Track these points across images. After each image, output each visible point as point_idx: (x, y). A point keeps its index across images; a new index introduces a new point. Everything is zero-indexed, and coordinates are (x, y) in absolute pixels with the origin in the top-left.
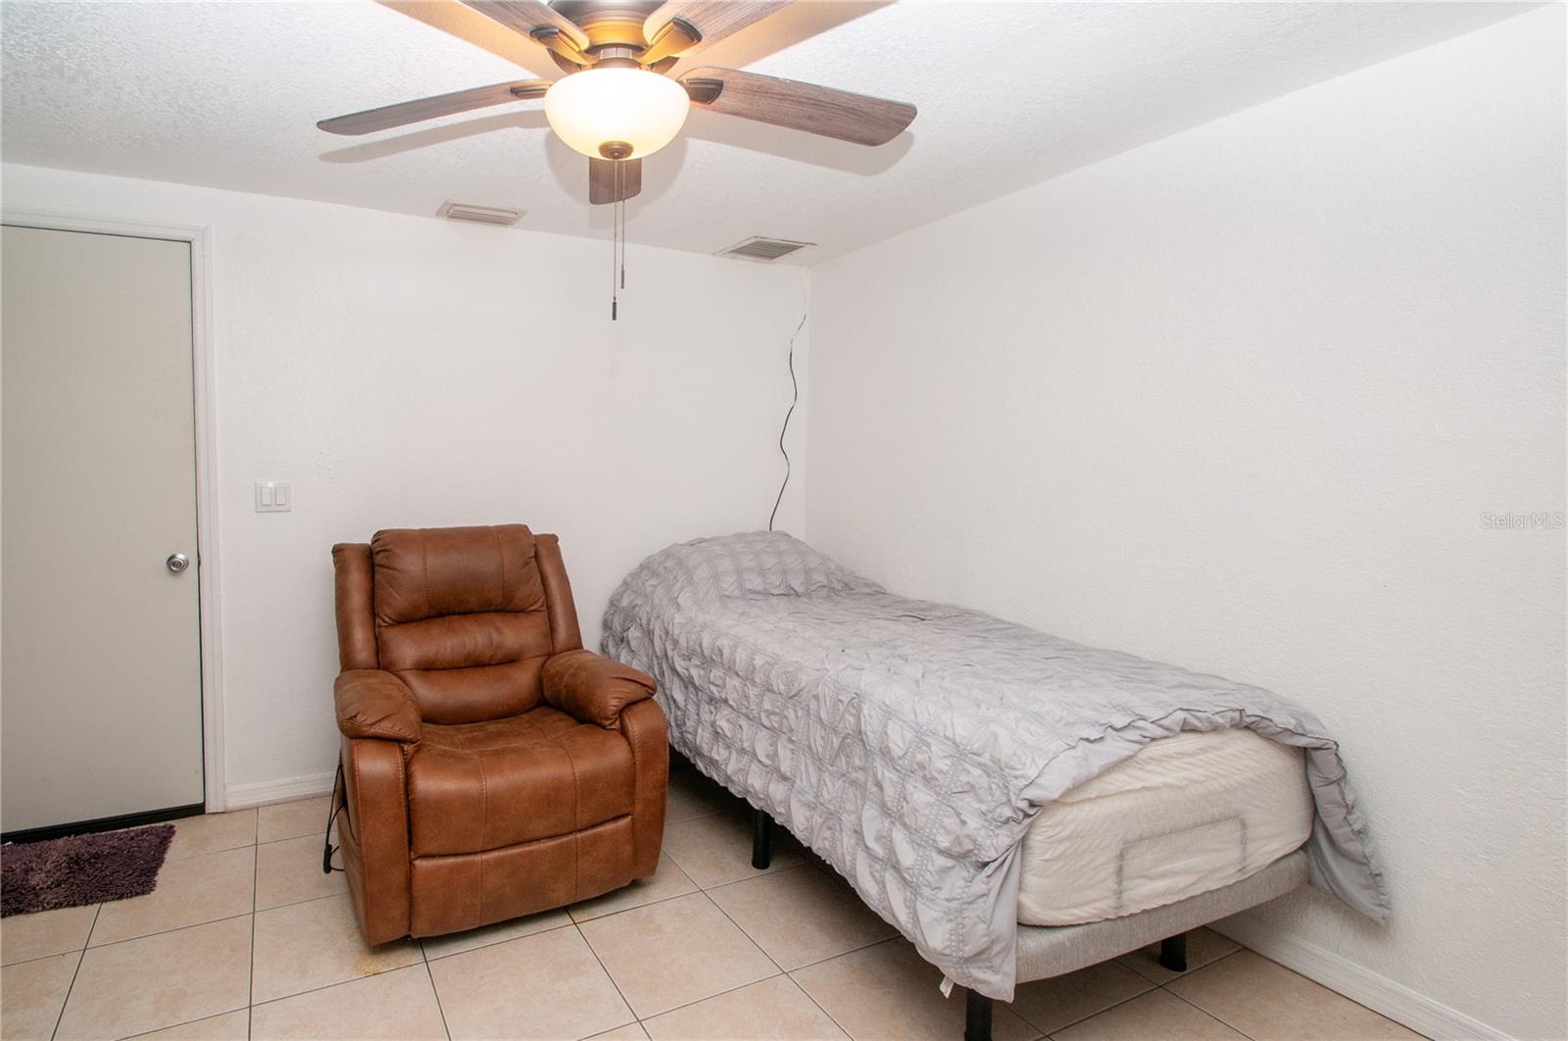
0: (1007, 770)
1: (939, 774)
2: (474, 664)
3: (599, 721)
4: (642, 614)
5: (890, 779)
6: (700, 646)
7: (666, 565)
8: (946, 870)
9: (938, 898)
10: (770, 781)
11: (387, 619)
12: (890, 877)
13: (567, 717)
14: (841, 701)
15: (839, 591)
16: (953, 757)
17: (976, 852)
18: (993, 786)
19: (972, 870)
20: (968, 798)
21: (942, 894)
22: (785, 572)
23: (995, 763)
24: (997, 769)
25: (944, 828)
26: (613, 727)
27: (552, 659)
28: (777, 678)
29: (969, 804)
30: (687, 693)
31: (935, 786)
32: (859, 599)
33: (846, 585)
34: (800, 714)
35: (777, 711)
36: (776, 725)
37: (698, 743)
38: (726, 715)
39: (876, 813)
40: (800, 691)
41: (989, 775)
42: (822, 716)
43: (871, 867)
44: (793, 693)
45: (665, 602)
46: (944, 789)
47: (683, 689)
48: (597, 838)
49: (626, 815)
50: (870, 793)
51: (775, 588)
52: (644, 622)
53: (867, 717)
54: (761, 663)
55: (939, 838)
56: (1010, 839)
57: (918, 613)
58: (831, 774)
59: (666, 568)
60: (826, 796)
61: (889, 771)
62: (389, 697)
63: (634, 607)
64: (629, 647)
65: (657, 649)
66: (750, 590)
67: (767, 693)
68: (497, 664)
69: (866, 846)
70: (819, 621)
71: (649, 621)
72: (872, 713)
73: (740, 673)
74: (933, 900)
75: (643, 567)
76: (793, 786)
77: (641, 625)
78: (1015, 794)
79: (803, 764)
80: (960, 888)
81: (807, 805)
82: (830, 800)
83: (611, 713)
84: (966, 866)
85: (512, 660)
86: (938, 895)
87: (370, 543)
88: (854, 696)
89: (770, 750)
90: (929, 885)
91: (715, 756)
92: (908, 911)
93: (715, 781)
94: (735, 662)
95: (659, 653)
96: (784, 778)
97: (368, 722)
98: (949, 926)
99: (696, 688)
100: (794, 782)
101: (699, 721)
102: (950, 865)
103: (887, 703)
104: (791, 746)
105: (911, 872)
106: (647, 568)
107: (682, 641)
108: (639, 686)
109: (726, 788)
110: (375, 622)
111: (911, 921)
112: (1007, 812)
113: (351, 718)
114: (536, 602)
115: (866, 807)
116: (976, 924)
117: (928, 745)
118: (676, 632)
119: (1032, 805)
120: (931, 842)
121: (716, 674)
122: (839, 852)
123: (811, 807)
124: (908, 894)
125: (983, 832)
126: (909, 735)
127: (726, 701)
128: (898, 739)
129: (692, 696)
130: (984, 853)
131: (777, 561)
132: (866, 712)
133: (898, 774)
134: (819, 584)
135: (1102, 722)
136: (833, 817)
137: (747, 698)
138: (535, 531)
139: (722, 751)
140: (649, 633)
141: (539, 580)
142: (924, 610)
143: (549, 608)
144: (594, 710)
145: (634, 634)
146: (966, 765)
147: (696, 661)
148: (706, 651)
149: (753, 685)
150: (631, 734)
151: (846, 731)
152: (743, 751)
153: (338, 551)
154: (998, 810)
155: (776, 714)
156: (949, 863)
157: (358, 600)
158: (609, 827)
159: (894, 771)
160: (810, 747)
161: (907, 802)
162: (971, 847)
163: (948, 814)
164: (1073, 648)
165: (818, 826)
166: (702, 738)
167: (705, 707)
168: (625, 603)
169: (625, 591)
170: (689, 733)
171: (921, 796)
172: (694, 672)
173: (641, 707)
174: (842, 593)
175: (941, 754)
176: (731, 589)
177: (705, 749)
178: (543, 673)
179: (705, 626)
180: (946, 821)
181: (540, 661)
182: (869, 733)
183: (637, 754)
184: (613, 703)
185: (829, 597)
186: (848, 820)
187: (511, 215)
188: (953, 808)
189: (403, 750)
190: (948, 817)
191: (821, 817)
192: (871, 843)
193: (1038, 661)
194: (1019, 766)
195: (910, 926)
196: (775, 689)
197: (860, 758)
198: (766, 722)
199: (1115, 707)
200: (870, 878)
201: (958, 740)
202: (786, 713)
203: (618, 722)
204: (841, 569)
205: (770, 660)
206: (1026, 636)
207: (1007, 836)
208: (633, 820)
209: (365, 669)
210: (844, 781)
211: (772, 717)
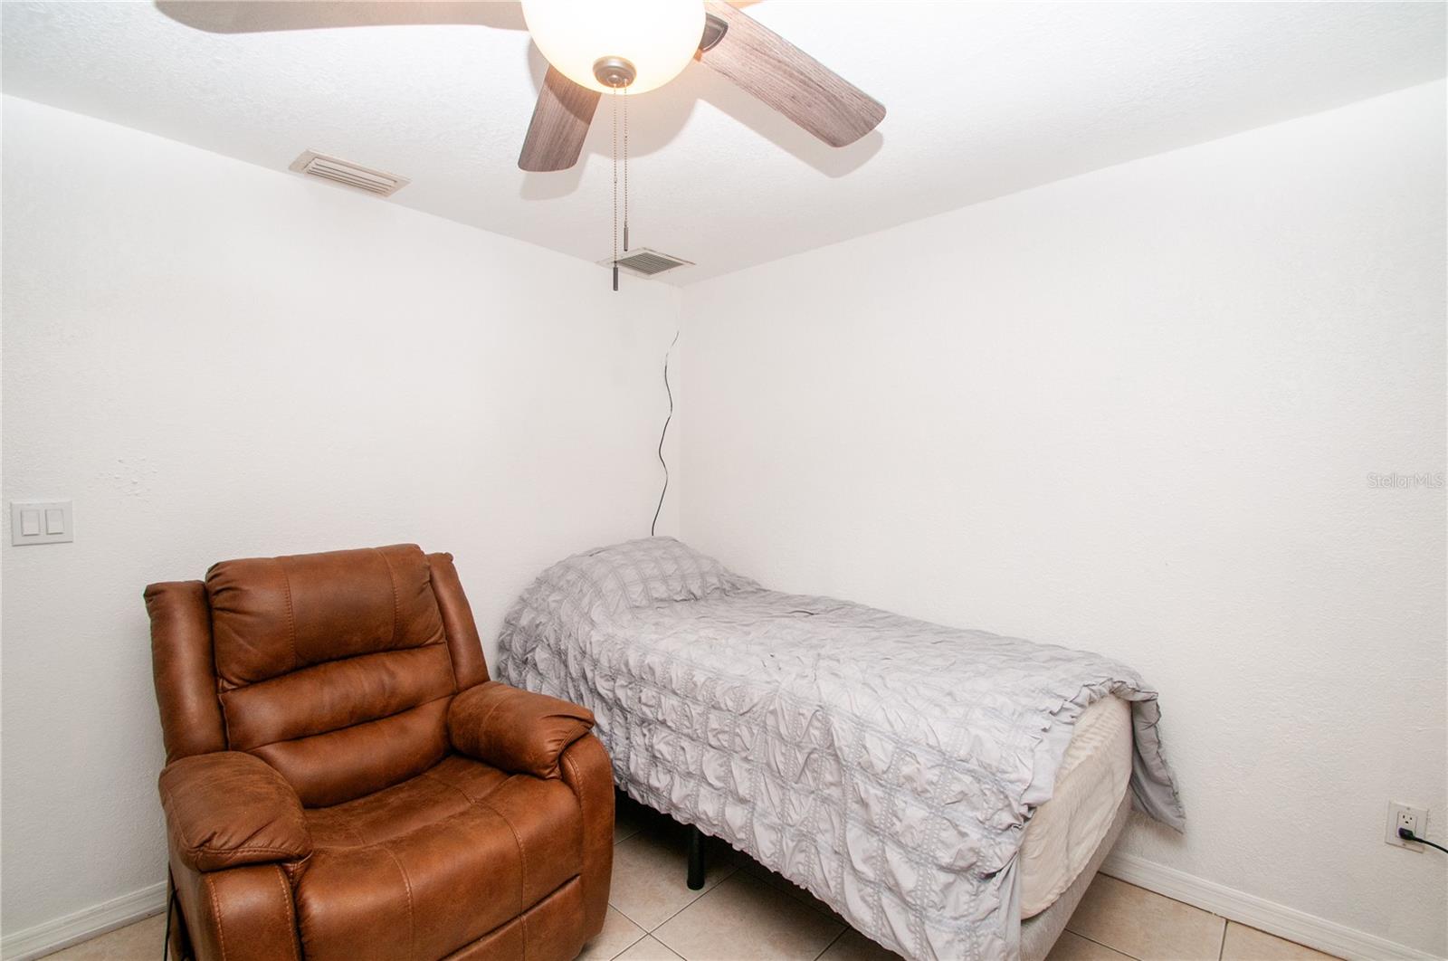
0: (999, 775)
1: (929, 785)
2: (361, 718)
3: (536, 771)
4: (549, 632)
5: (876, 795)
6: (627, 664)
7: (569, 578)
8: (948, 886)
9: (945, 917)
10: (724, 804)
11: (236, 681)
12: (887, 900)
13: (489, 769)
14: (803, 715)
15: (728, 591)
16: (942, 765)
17: (979, 864)
18: (987, 792)
19: (975, 883)
20: (961, 807)
21: (948, 913)
22: (683, 577)
23: (985, 768)
24: (989, 775)
25: (942, 842)
26: (552, 775)
27: (457, 698)
28: (724, 694)
29: (963, 814)
30: (612, 717)
31: (926, 798)
32: (745, 598)
33: (733, 585)
34: (755, 732)
35: (727, 729)
36: (726, 744)
37: (632, 769)
38: (664, 738)
39: (860, 832)
40: (753, 707)
41: (979, 781)
42: (782, 732)
43: (860, 891)
44: (745, 710)
45: (576, 619)
46: (936, 801)
47: (606, 712)
48: (545, 914)
49: (577, 875)
50: (852, 812)
51: (677, 593)
52: (552, 642)
53: (840, 731)
54: (703, 680)
55: (939, 854)
56: (1014, 847)
57: (807, 608)
58: (796, 791)
59: (568, 582)
60: (795, 816)
61: (874, 788)
62: (257, 798)
63: (537, 626)
64: (537, 670)
65: (572, 671)
66: (656, 598)
67: (712, 710)
68: (391, 715)
69: (853, 868)
70: (728, 625)
71: (558, 640)
72: (845, 727)
73: (678, 692)
74: (940, 921)
75: (540, 582)
76: (754, 809)
77: (549, 645)
78: (1016, 800)
79: (763, 784)
80: (965, 903)
81: (772, 827)
82: (803, 822)
83: (551, 759)
84: (968, 880)
85: (409, 706)
86: (945, 915)
87: (204, 580)
88: (818, 708)
89: (721, 772)
90: (934, 905)
91: (654, 782)
92: (913, 936)
93: (655, 809)
94: (671, 680)
95: (574, 675)
96: (742, 801)
97: (231, 844)
98: (962, 947)
99: (622, 709)
100: (755, 804)
101: (630, 746)
102: (951, 880)
103: (858, 714)
104: (747, 766)
105: (913, 894)
106: (544, 582)
107: (604, 662)
108: (576, 721)
109: (669, 816)
110: (217, 685)
111: (918, 946)
112: (1007, 818)
113: (202, 845)
114: (435, 633)
115: (849, 826)
116: (992, 940)
117: (913, 756)
118: (595, 652)
119: (1031, 808)
120: (931, 859)
121: (648, 694)
122: (819, 875)
123: (778, 829)
124: (912, 918)
125: (984, 842)
126: (890, 747)
127: (663, 723)
128: (879, 753)
129: (618, 719)
130: (988, 864)
131: (676, 567)
132: (836, 725)
133: (881, 789)
134: (713, 587)
135: (1042, 708)
136: (805, 838)
137: (689, 718)
138: (428, 550)
139: (661, 776)
140: (560, 655)
141: (437, 607)
142: (808, 604)
143: (449, 639)
144: (529, 759)
145: (541, 655)
146: (956, 773)
147: (621, 681)
148: (634, 672)
149: (694, 703)
150: (574, 780)
151: (813, 746)
152: (689, 774)
153: (154, 595)
154: (996, 817)
155: (724, 732)
156: (950, 878)
157: (188, 657)
158: (557, 896)
159: (878, 787)
160: (768, 765)
161: (901, 821)
162: (974, 860)
163: (944, 827)
164: (944, 631)
165: (790, 851)
166: (637, 763)
167: (636, 730)
168: (524, 622)
169: (524, 608)
170: (620, 760)
171: (914, 812)
172: (621, 694)
173: (581, 745)
174: (731, 594)
175: (929, 765)
176: (639, 599)
177: (641, 776)
178: (450, 716)
179: (627, 643)
180: (944, 835)
181: (443, 702)
182: (844, 748)
183: (583, 803)
184: (550, 747)
185: (721, 599)
186: (824, 840)
187: (391, 183)
188: (949, 820)
189: (286, 872)
190: (944, 830)
191: (793, 841)
192: (860, 866)
193: (928, 647)
194: (1010, 769)
195: (918, 952)
196: (723, 706)
197: (831, 773)
198: (714, 742)
199: (1040, 691)
200: (861, 904)
201: (943, 748)
202: (737, 730)
203: (557, 769)
204: (726, 571)
205: (711, 675)
206: (906, 623)
207: (1011, 844)
208: (582, 882)
209: (207, 752)
210: (814, 799)
211: (720, 736)
